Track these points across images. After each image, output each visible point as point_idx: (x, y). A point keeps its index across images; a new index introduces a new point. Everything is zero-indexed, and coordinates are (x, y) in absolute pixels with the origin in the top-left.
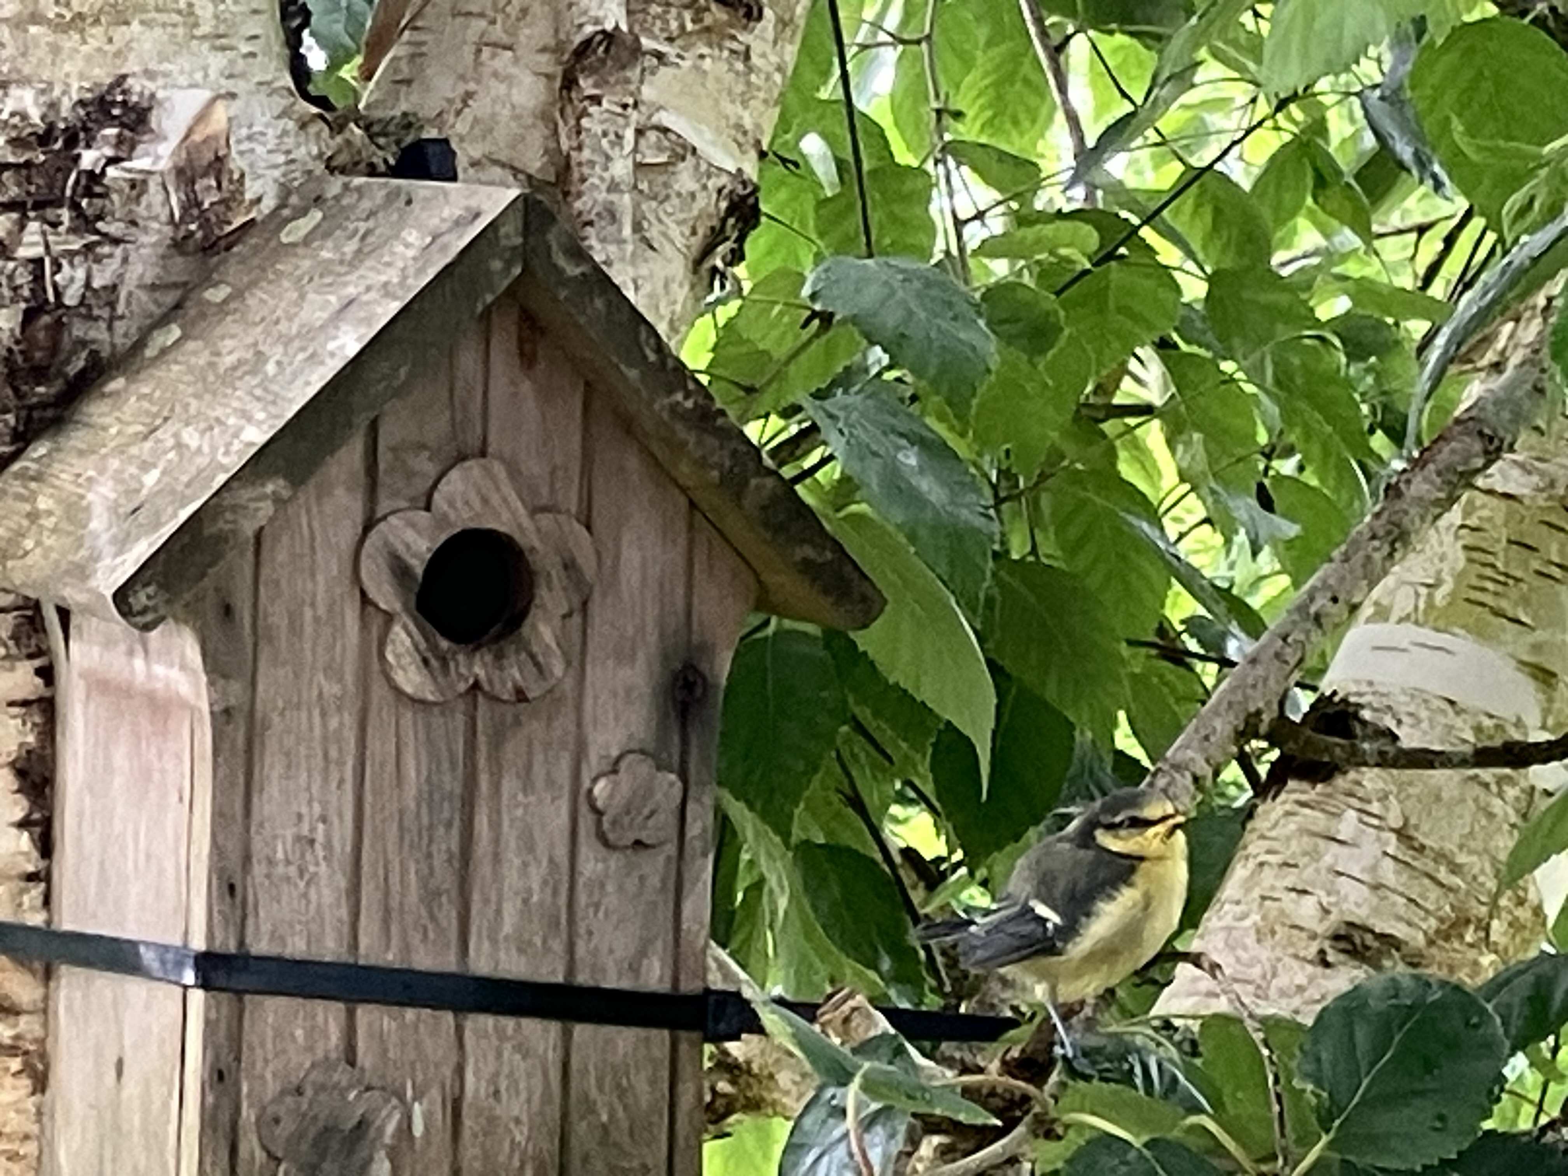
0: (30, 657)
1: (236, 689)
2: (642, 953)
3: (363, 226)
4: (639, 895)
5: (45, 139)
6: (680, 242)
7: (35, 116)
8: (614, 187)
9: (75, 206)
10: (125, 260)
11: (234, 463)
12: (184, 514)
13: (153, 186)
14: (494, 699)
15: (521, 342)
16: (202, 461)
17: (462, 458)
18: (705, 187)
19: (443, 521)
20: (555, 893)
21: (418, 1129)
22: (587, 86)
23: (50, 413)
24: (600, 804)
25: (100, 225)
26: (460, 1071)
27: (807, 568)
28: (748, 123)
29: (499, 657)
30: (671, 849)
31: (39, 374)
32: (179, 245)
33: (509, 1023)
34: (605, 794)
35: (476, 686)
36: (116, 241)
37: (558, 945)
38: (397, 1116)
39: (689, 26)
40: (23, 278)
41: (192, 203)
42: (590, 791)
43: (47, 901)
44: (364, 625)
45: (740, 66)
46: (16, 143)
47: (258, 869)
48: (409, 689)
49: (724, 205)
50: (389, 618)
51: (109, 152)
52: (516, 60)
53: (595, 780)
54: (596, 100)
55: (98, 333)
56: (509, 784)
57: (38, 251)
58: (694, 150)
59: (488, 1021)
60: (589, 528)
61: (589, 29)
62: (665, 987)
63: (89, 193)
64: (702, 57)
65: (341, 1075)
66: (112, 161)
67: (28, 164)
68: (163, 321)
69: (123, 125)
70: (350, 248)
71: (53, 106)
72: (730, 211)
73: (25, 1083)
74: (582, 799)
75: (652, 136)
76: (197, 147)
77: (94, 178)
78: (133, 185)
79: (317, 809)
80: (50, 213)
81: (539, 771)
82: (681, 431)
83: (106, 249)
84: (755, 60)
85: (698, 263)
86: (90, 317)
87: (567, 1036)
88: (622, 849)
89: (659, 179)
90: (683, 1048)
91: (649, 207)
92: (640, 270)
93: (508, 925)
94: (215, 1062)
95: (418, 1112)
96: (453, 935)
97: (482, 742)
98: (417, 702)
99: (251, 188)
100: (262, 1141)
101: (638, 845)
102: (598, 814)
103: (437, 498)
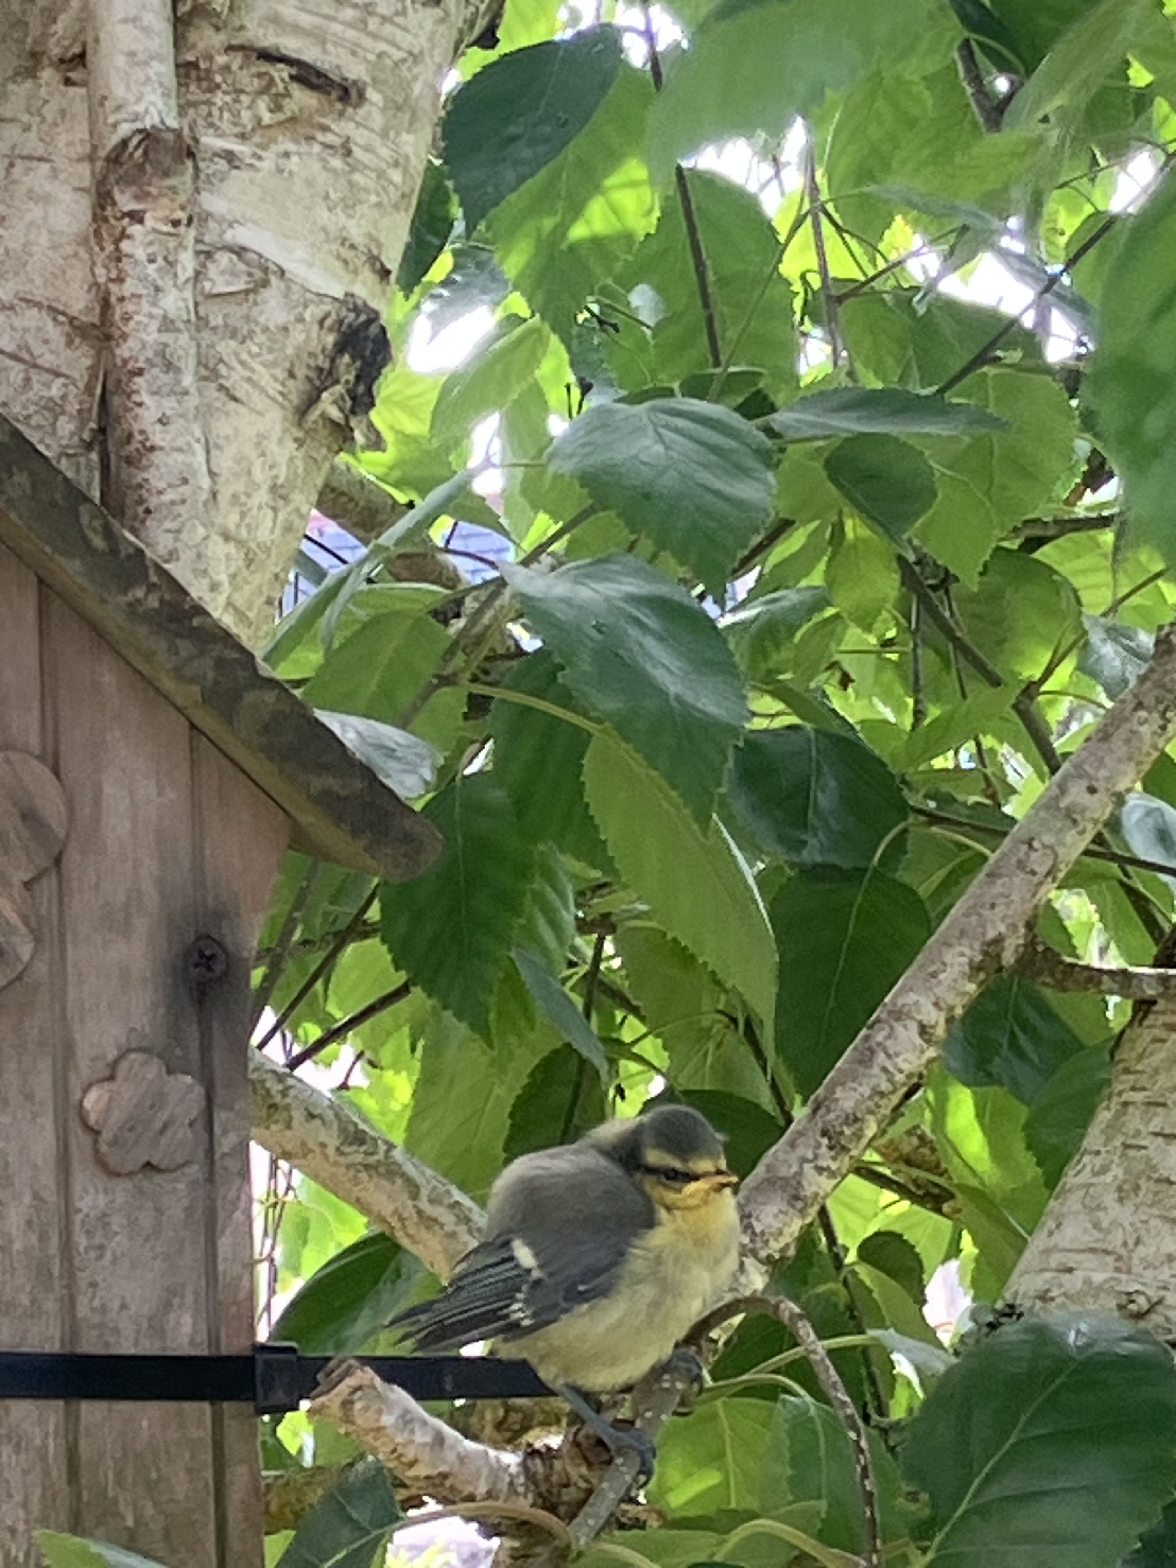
2: (166, 1308)
4: (157, 1232)
6: (274, 388)
8: (167, 324)
18: (301, 320)
20: (43, 1237)
22: (125, 201)
24: (92, 1119)
27: (329, 802)
28: (356, 234)
30: (195, 1171)
34: (102, 1105)
37: (53, 1302)
39: (267, 118)
42: (81, 1102)
45: (337, 163)
49: (330, 339)
52: (55, 173)
53: (85, 1091)
54: (137, 217)
58: (282, 273)
61: (125, 129)
62: (200, 1348)
64: (287, 155)
72: (341, 347)
74: (72, 1114)
75: (224, 259)
81: (11, 1082)
84: (357, 152)
85: (302, 411)
87: (72, 1422)
88: (130, 1174)
89: (237, 312)
90: (231, 1426)
91: (226, 347)
92: (222, 427)
101: (149, 1168)
102: (94, 1133)
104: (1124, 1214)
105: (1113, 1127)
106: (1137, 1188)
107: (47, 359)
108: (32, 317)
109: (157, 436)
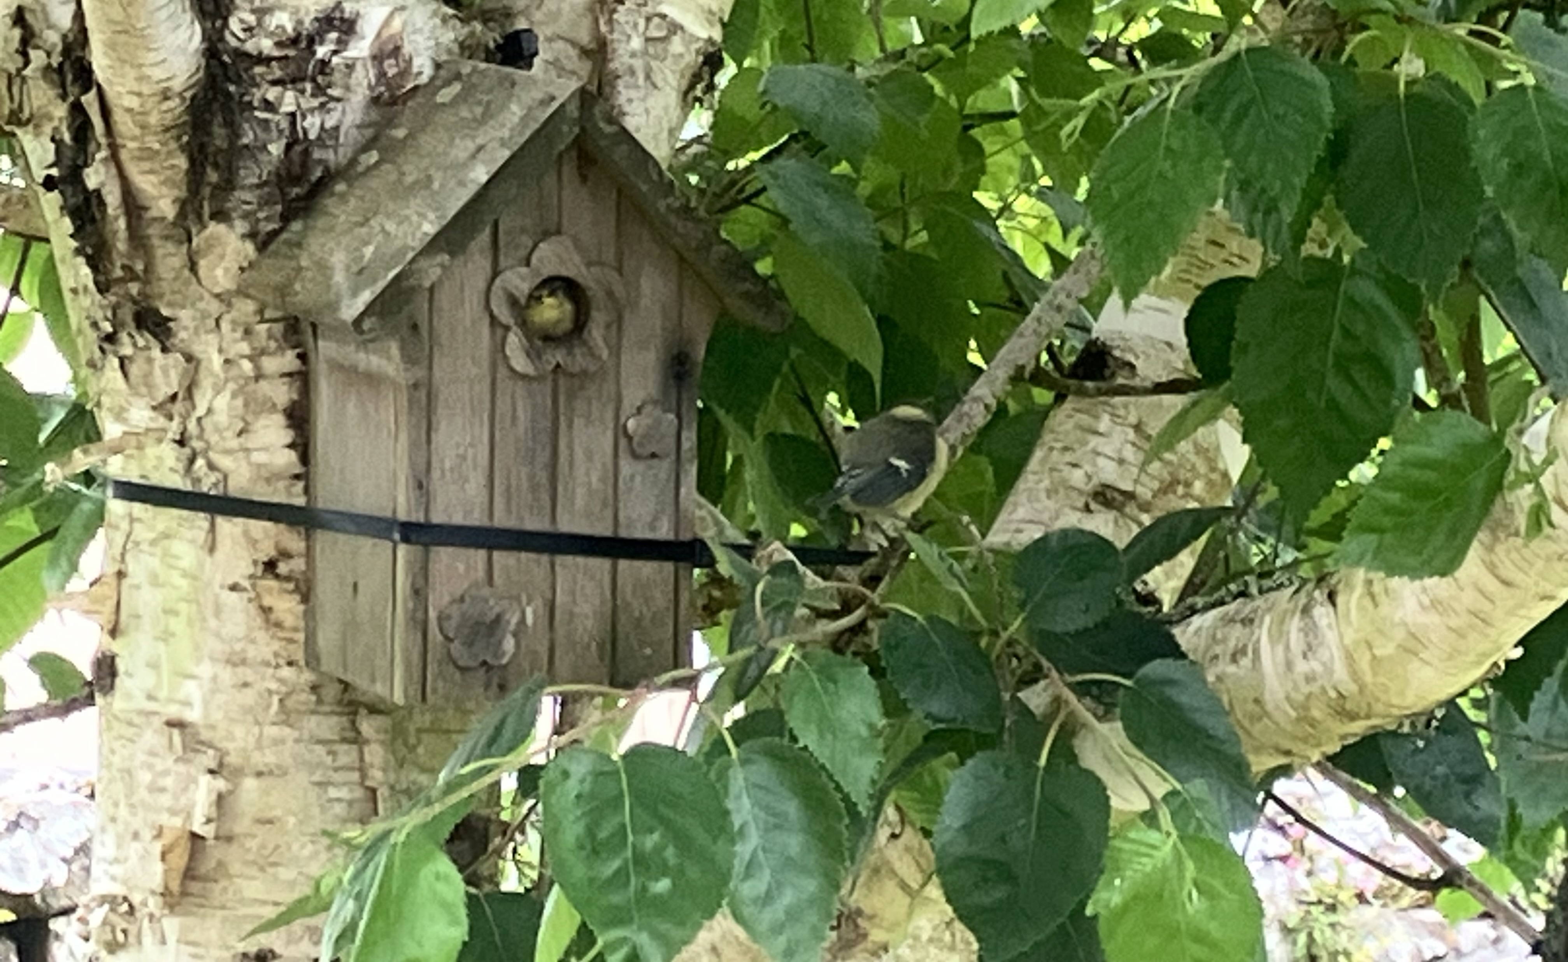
0: (294, 347)
1: (420, 373)
2: (656, 519)
3: (486, 98)
4: (654, 484)
5: (294, 41)
6: (674, 83)
7: (289, 28)
8: (633, 55)
9: (314, 80)
10: (344, 112)
11: (417, 244)
12: (391, 275)
13: (359, 67)
14: (568, 374)
15: (580, 167)
16: (398, 243)
17: (546, 235)
18: (688, 50)
19: (538, 273)
20: (606, 484)
21: (530, 621)
23: (301, 204)
24: (631, 433)
25: (330, 91)
26: (553, 587)
27: (747, 296)
28: (715, 7)
29: (570, 350)
30: (673, 457)
31: (296, 180)
32: (375, 101)
33: (581, 560)
34: (634, 427)
35: (558, 366)
36: (338, 100)
37: (609, 513)
38: (517, 614)
40: (285, 124)
41: (381, 75)
42: (625, 425)
43: (306, 491)
44: (493, 333)
46: (279, 44)
47: (436, 474)
48: (519, 370)
49: (701, 59)
50: (507, 328)
51: (333, 47)
53: (627, 419)
55: (330, 155)
56: (578, 422)
57: (292, 108)
58: (682, 28)
59: (569, 559)
60: (621, 274)
62: (671, 537)
63: (322, 73)
65: (486, 591)
66: (335, 52)
67: (286, 57)
68: (366, 148)
69: (340, 31)
70: (479, 110)
71: (300, 22)
72: (704, 62)
73: (297, 597)
74: (620, 430)
75: (656, 20)
76: (385, 43)
77: (324, 64)
78: (348, 66)
79: (468, 439)
80: (300, 86)
81: (595, 413)
82: (673, 219)
83: (331, 105)
85: (686, 94)
86: (324, 146)
87: (614, 567)
88: (644, 458)
89: (660, 46)
90: (681, 572)
91: (654, 64)
92: (651, 102)
93: (580, 502)
94: (413, 584)
95: (529, 611)
96: (548, 510)
97: (562, 399)
98: (524, 377)
99: (417, 63)
100: (441, 630)
101: (653, 455)
102: (630, 438)
103: (534, 260)
104: (1051, 504)
105: (1044, 461)
106: (1057, 492)
107: (569, 66)
108: (560, 45)
109: (627, 108)
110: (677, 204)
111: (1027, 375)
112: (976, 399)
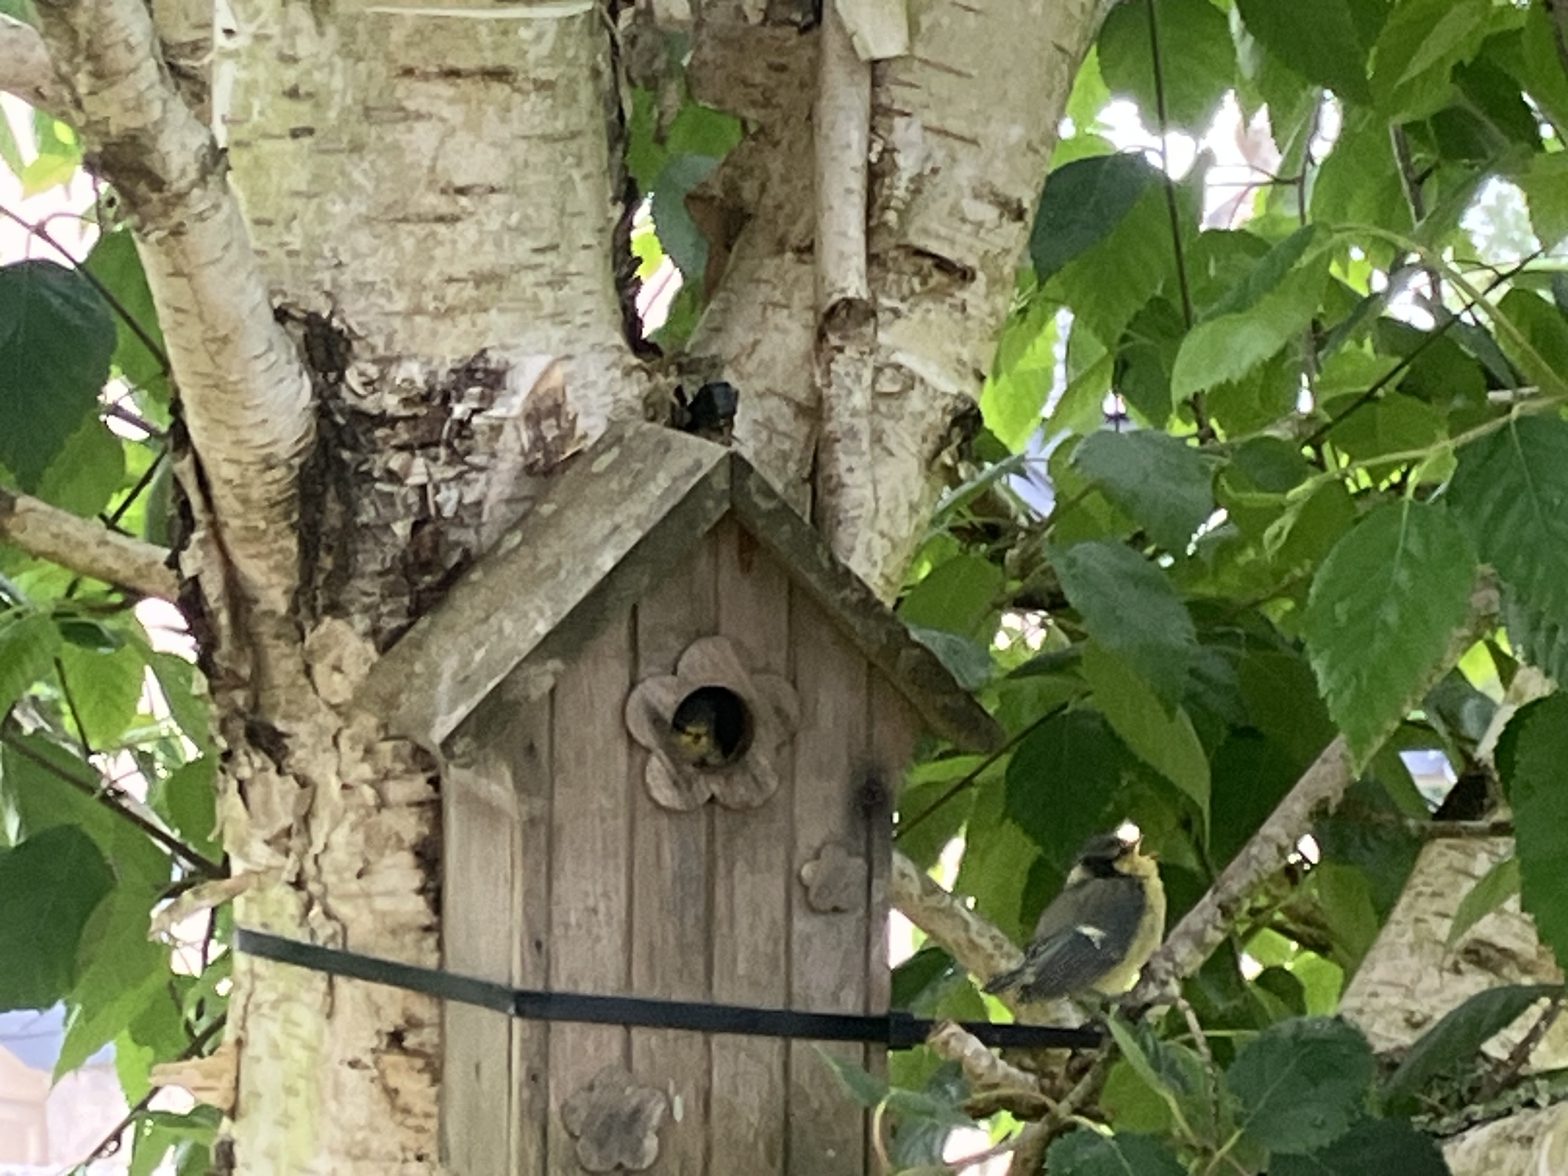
0: (424, 770)
1: (539, 804)
2: (841, 987)
3: (638, 466)
4: (839, 945)
5: (426, 398)
6: (914, 449)
7: (420, 383)
8: (854, 413)
9: (449, 445)
10: (488, 483)
11: (526, 647)
12: (491, 685)
13: (508, 428)
14: (726, 808)
15: (741, 551)
16: (509, 645)
17: (699, 635)
18: (931, 407)
19: (685, 682)
20: (776, 945)
21: (678, 1115)
22: (834, 340)
23: (436, 594)
24: (805, 881)
25: (468, 459)
26: (709, 1072)
27: (945, 712)
28: (966, 356)
29: (728, 778)
30: (861, 912)
31: (426, 567)
32: (529, 469)
33: (743, 1039)
34: (811, 873)
35: (712, 799)
36: (481, 469)
37: (779, 980)
38: (662, 1106)
39: (918, 288)
40: (413, 498)
41: (538, 440)
42: (800, 871)
43: (440, 945)
44: (630, 756)
45: (958, 315)
46: (406, 402)
47: (558, 931)
48: (663, 802)
49: (948, 419)
50: (648, 751)
51: (475, 405)
52: (790, 316)
53: (803, 864)
54: (840, 350)
55: (468, 536)
56: (740, 867)
57: (423, 479)
58: (922, 380)
59: (728, 1038)
60: (794, 684)
61: (836, 297)
62: (859, 1011)
63: (459, 435)
64: (928, 311)
65: (620, 1077)
66: (475, 412)
67: (415, 417)
68: (512, 528)
69: (484, 385)
70: (627, 482)
71: (433, 374)
72: (954, 423)
73: (426, 1077)
74: (794, 878)
76: (541, 399)
77: (463, 424)
78: (492, 428)
79: (599, 889)
80: (432, 451)
81: (762, 857)
83: (473, 475)
84: (970, 310)
85: (930, 462)
86: (462, 525)
87: (788, 1049)
88: (825, 913)
89: (895, 403)
90: (873, 1055)
91: (888, 425)
92: (882, 471)
93: (742, 968)
94: (529, 1069)
95: (678, 1102)
96: (700, 975)
97: (720, 840)
98: (669, 812)
99: (581, 425)
100: (566, 1127)
101: (836, 910)
102: (806, 889)
103: (681, 665)
104: (1413, 962)
105: (1410, 907)
106: (1421, 947)
107: (782, 427)
108: (773, 402)
110: (855, 597)
111: (1332, 810)
112: (1267, 839)
